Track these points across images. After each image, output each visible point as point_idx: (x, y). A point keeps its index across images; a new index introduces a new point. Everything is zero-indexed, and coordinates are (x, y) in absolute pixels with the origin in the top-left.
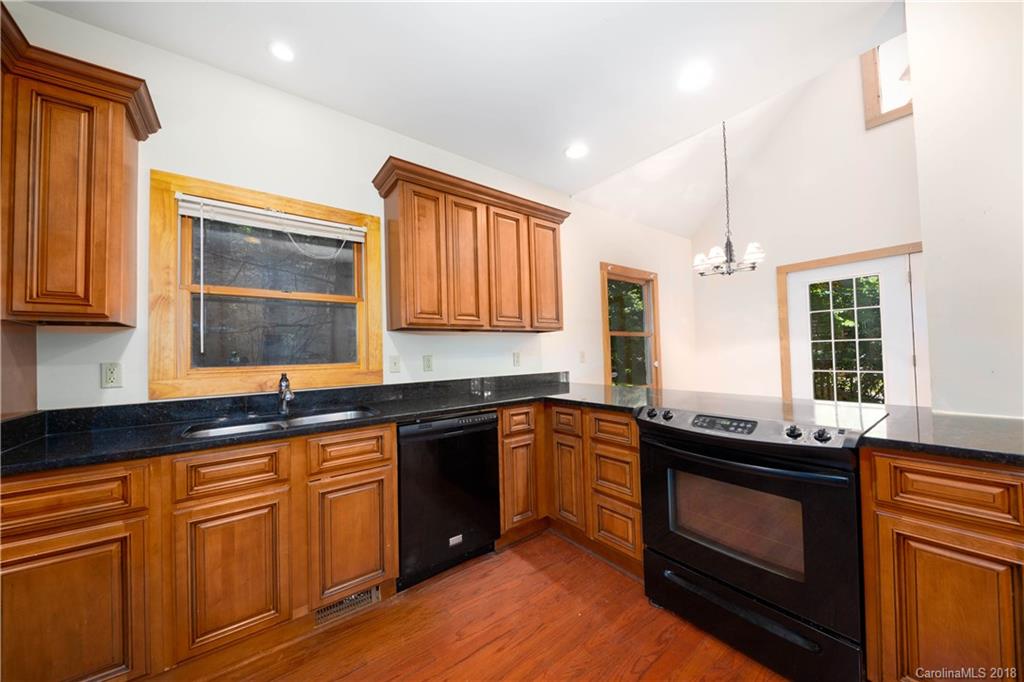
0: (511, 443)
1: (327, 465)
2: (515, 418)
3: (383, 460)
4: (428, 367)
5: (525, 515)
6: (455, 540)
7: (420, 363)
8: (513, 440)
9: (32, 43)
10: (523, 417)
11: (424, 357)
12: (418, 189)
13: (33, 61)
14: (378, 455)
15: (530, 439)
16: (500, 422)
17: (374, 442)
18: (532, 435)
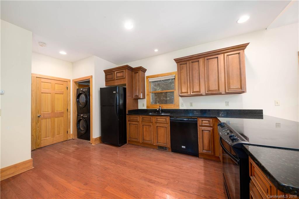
0: (201, 128)
1: (157, 122)
2: (204, 121)
3: (166, 123)
4: (191, 105)
5: (208, 152)
6: (183, 147)
7: (189, 104)
8: (203, 128)
9: (133, 67)
10: (208, 122)
11: (190, 103)
12: (181, 63)
13: (135, 69)
14: (165, 122)
15: (210, 129)
16: (198, 122)
17: (165, 119)
18: (212, 128)
